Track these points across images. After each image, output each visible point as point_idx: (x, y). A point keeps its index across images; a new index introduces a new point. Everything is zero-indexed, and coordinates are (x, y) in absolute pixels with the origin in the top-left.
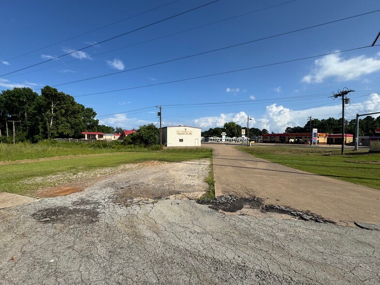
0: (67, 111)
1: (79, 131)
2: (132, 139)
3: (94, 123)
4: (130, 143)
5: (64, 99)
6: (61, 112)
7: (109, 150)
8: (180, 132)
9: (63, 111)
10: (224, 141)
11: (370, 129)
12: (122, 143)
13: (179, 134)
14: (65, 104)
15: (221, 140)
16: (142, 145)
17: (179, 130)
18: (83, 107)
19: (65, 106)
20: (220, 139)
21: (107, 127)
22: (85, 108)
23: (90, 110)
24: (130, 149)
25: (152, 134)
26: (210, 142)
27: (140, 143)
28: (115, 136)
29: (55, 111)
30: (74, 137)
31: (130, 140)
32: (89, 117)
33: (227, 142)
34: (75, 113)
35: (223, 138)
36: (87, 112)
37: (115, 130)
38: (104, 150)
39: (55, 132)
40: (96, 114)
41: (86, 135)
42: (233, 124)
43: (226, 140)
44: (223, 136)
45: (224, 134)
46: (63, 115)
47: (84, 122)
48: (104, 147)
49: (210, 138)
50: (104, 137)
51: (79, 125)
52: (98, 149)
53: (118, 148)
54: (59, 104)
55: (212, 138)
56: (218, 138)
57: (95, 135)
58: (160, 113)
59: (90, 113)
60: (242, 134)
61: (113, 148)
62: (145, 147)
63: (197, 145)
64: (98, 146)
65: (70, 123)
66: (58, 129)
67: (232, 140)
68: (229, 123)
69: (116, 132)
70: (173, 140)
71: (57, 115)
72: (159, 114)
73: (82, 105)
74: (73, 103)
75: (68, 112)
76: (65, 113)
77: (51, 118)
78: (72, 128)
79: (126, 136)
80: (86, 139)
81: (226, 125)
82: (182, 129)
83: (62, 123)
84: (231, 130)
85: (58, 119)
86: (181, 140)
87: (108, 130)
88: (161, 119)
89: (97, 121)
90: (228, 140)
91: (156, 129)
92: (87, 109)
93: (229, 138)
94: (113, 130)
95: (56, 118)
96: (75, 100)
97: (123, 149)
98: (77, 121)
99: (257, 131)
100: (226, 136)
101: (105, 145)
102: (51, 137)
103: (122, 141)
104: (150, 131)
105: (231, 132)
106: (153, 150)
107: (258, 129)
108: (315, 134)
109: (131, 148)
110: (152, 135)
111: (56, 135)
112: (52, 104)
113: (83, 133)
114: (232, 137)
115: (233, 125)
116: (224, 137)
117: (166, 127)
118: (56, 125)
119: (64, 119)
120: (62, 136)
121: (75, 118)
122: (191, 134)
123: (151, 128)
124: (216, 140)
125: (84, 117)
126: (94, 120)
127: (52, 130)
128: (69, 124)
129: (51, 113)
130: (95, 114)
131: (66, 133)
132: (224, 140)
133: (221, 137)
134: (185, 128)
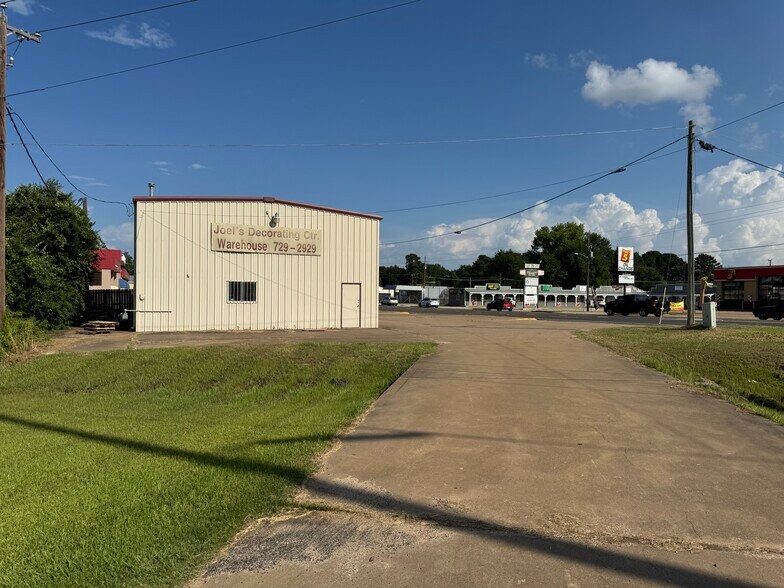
8: (235, 238)
10: (531, 300)
13: (224, 247)
15: (521, 298)
17: (225, 223)
20: (516, 292)
26: (469, 305)
33: (546, 307)
35: (528, 290)
42: (574, 231)
43: (541, 298)
44: (528, 281)
45: (532, 273)
49: (472, 291)
55: (481, 290)
56: (505, 291)
60: (622, 267)
63: (351, 322)
67: (571, 298)
68: (555, 230)
81: (541, 238)
82: (251, 216)
84: (564, 257)
86: (243, 292)
90: (551, 298)
93: (557, 291)
100: (542, 280)
105: (566, 265)
107: (673, 256)
114: (568, 285)
115: (573, 236)
116: (532, 287)
122: (309, 250)
124: (498, 297)
132: (535, 300)
133: (520, 283)
134: (272, 209)
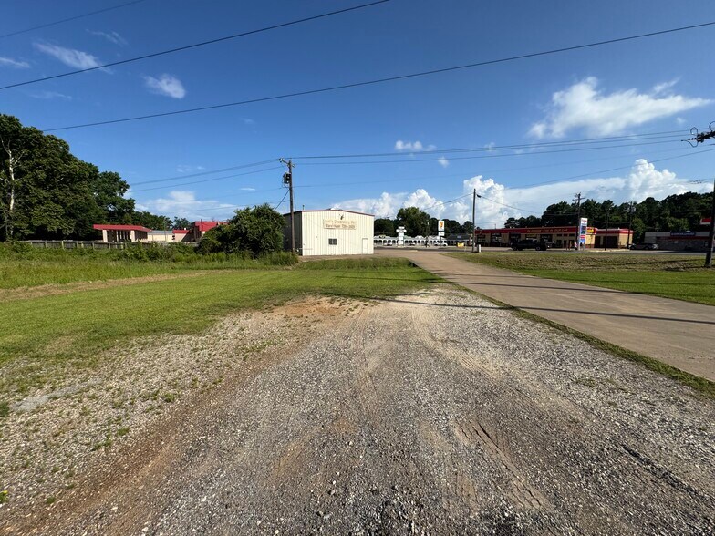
0: (51, 174)
1: (88, 223)
2: (219, 239)
3: (123, 206)
4: (216, 249)
5: (40, 145)
6: (35, 178)
7: (165, 265)
8: (330, 224)
9: (42, 176)
11: (655, 220)
12: (196, 250)
13: (328, 227)
14: (45, 156)
15: (395, 242)
16: (246, 252)
17: (328, 219)
18: (96, 171)
19: (44, 161)
20: (393, 239)
21: (155, 217)
22: (101, 171)
23: (113, 178)
24: (217, 263)
25: (270, 226)
27: (241, 247)
28: (176, 235)
29: (19, 174)
30: (75, 237)
31: (215, 241)
32: (111, 194)
33: (405, 246)
34: (73, 181)
35: (400, 238)
36: (104, 182)
37: (174, 224)
38: (150, 265)
39: (24, 225)
40: (128, 186)
41: (105, 232)
44: (400, 234)
45: (401, 230)
46: (41, 185)
47: (100, 202)
48: (151, 258)
50: (150, 238)
51: (87, 211)
52: (136, 265)
53: (189, 262)
54: (29, 157)
55: (377, 238)
56: (387, 238)
57: (127, 233)
58: (290, 176)
59: (113, 183)
60: (439, 229)
61: (174, 261)
62: (255, 258)
63: (365, 252)
64: (136, 256)
65: (64, 205)
66: (30, 216)
67: (415, 242)
69: (175, 227)
70: (314, 241)
71: (25, 184)
72: (288, 178)
73: (90, 165)
74: (67, 158)
75: (54, 176)
76: (47, 180)
77: (10, 191)
78: (69, 215)
79: (203, 232)
80: (105, 240)
81: (401, 214)
82: (335, 216)
83: (40, 202)
84: (412, 223)
85: (27, 193)
86: (333, 242)
87: (158, 223)
88: (291, 189)
89: (131, 203)
90: (407, 242)
91: (277, 216)
92: (104, 174)
93: (409, 239)
94: (169, 223)
95: (22, 192)
96: (71, 152)
97: (200, 263)
98: (80, 198)
99: (453, 225)
100: (405, 234)
101: (154, 254)
102: (13, 237)
103: (195, 244)
104: (262, 219)
105: (412, 226)
106: (275, 263)
107: (455, 221)
108: (584, 228)
109: (221, 261)
110: (268, 230)
111: (28, 232)
112: (8, 157)
113: (96, 227)
114: (413, 236)
115: (415, 213)
116: (401, 236)
117: (300, 212)
118: (25, 207)
119: (44, 193)
120: (41, 233)
121: (74, 191)
122: (352, 227)
123: (263, 213)
124: (385, 241)
125: (98, 191)
126: (123, 200)
127: (16, 219)
128: (59, 208)
129: (10, 179)
130: (124, 187)
131: (53, 228)
132: (402, 243)
133: (396, 235)
134: (342, 213)
